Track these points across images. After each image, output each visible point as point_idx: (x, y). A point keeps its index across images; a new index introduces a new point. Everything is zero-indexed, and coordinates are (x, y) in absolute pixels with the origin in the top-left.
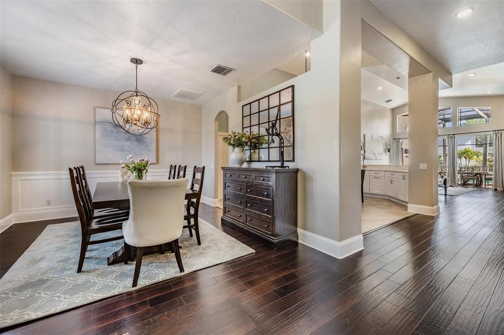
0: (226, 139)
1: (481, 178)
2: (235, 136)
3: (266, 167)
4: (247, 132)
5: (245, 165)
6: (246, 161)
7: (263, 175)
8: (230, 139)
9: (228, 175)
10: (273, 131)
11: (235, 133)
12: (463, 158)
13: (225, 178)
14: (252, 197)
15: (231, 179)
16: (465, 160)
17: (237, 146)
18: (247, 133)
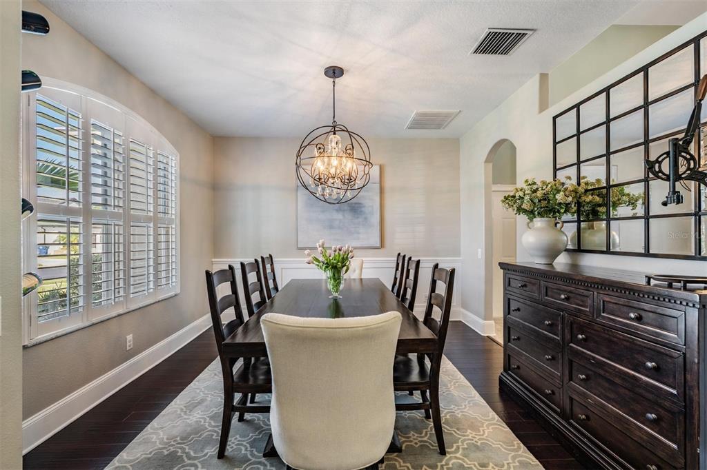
0: (509, 200)
2: (535, 191)
3: (649, 279)
4: (569, 178)
5: (562, 263)
6: (567, 250)
7: (636, 304)
8: (521, 198)
9: (516, 284)
10: (675, 165)
11: (534, 183)
13: (510, 288)
14: (594, 358)
15: (526, 294)
17: (540, 215)
18: (568, 182)
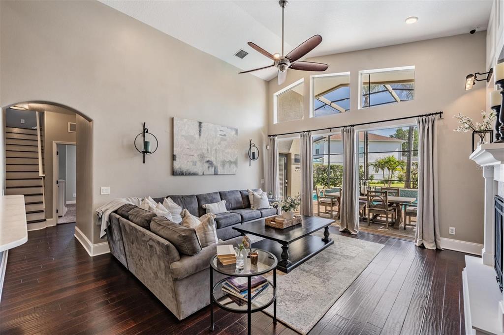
1: (399, 212)
12: (386, 170)
16: (388, 171)
